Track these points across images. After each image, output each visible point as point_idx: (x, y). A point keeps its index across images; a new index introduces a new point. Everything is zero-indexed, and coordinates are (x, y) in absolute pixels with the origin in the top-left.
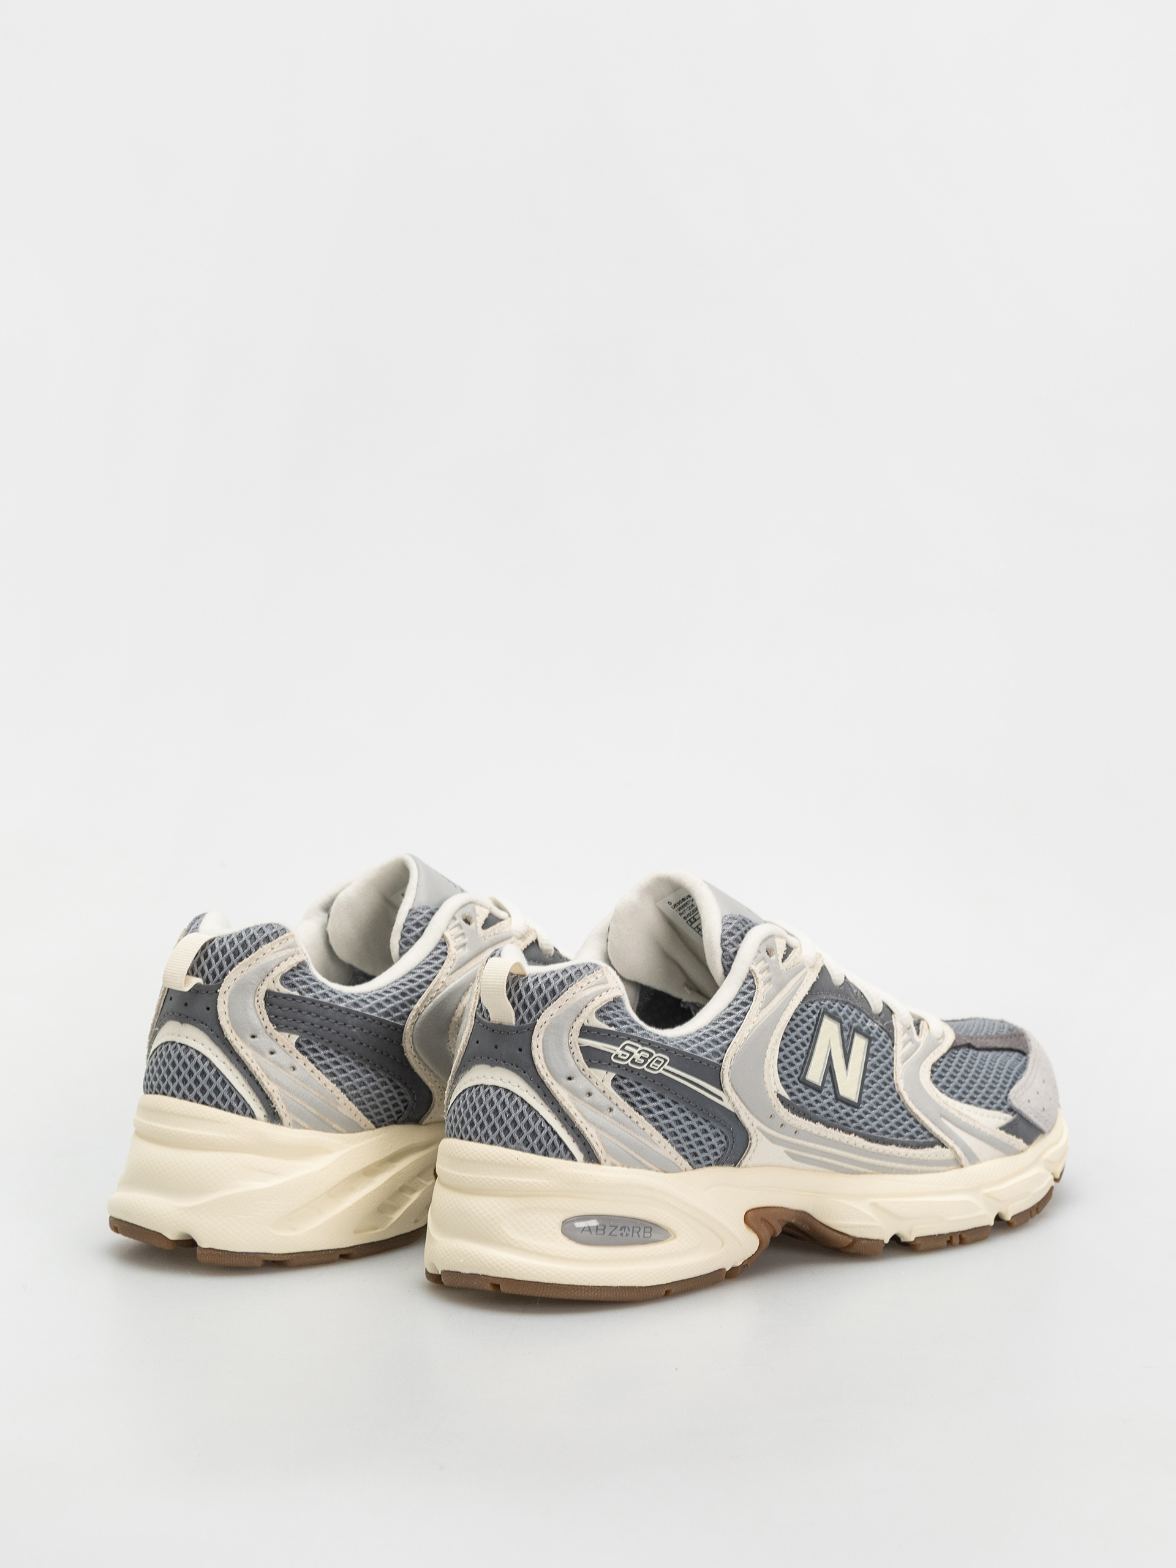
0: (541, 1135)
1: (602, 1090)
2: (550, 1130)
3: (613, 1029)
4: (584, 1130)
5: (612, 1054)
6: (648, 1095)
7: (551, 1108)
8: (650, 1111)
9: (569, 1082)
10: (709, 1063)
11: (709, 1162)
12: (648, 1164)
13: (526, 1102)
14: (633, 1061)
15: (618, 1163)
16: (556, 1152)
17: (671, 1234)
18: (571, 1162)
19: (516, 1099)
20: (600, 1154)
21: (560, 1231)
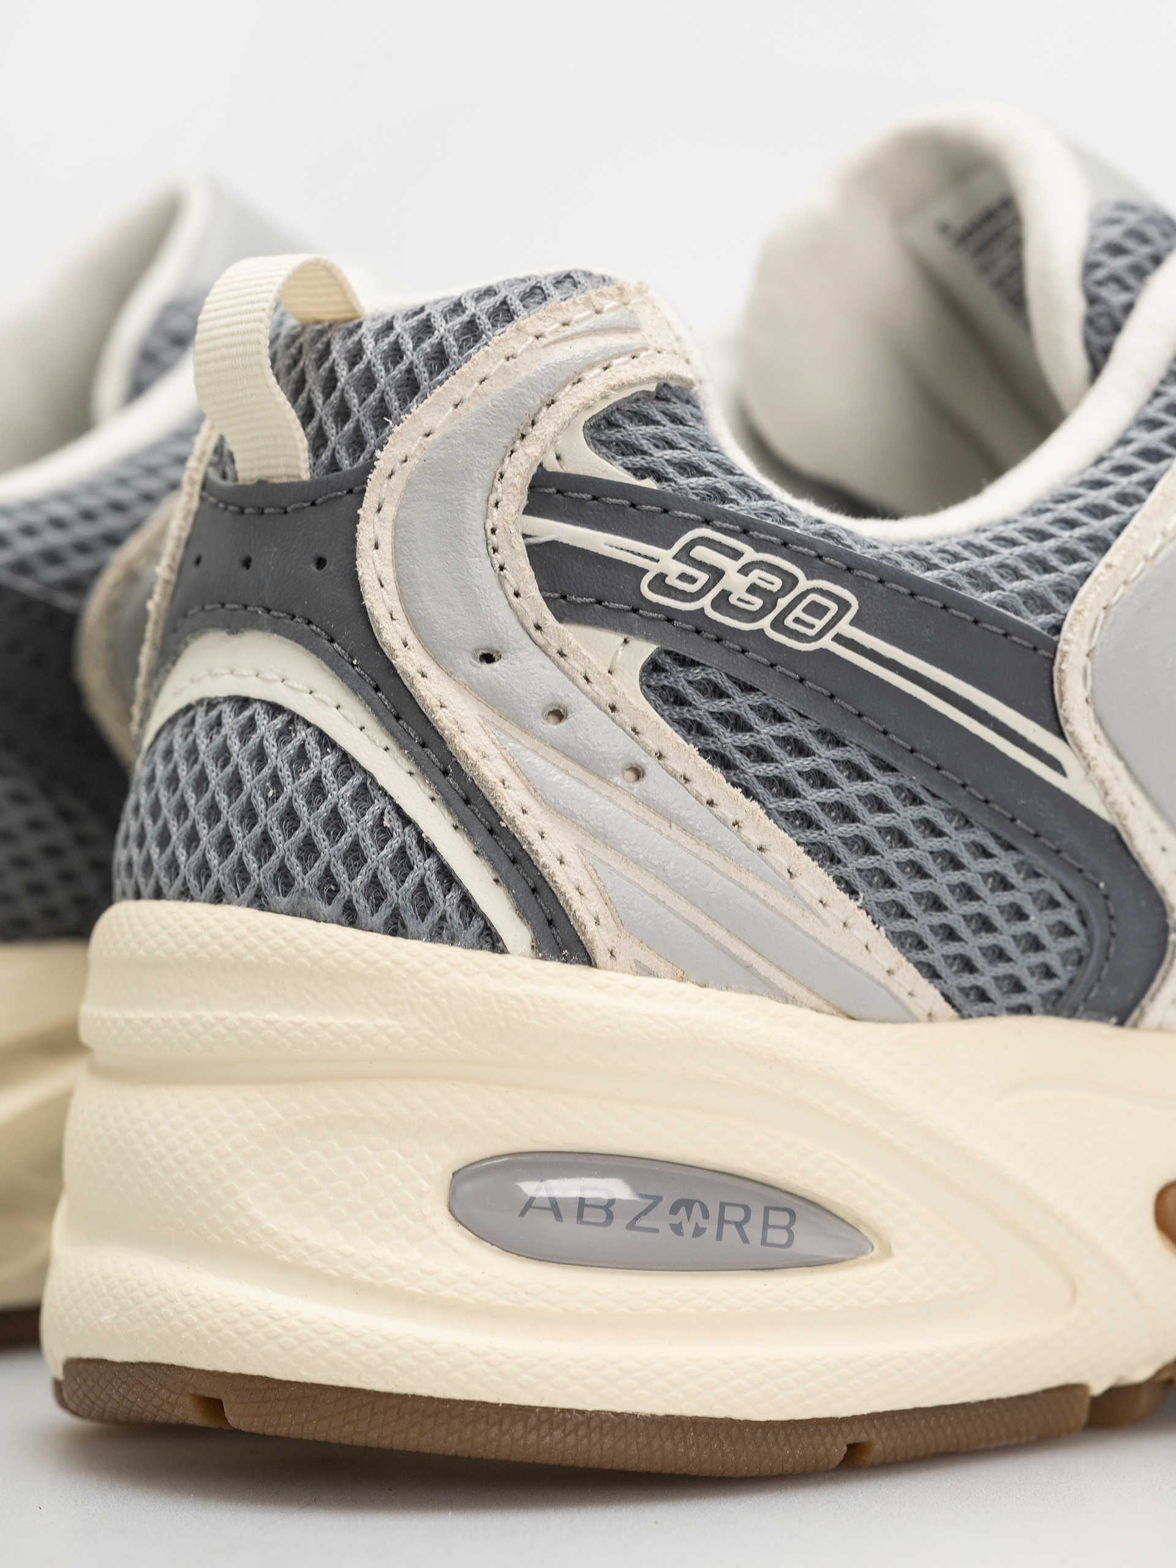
0: (379, 858)
1: (607, 699)
2: (411, 841)
3: (649, 483)
4: (533, 836)
5: (645, 571)
6: (780, 729)
7: (417, 764)
8: (788, 790)
9: (486, 667)
10: (1010, 630)
11: (1018, 999)
12: (781, 980)
13: (334, 746)
14: (722, 601)
15: (661, 966)
16: (432, 918)
17: (873, 1240)
18: (485, 956)
19: (302, 734)
20: (591, 927)
21: (443, 1209)
